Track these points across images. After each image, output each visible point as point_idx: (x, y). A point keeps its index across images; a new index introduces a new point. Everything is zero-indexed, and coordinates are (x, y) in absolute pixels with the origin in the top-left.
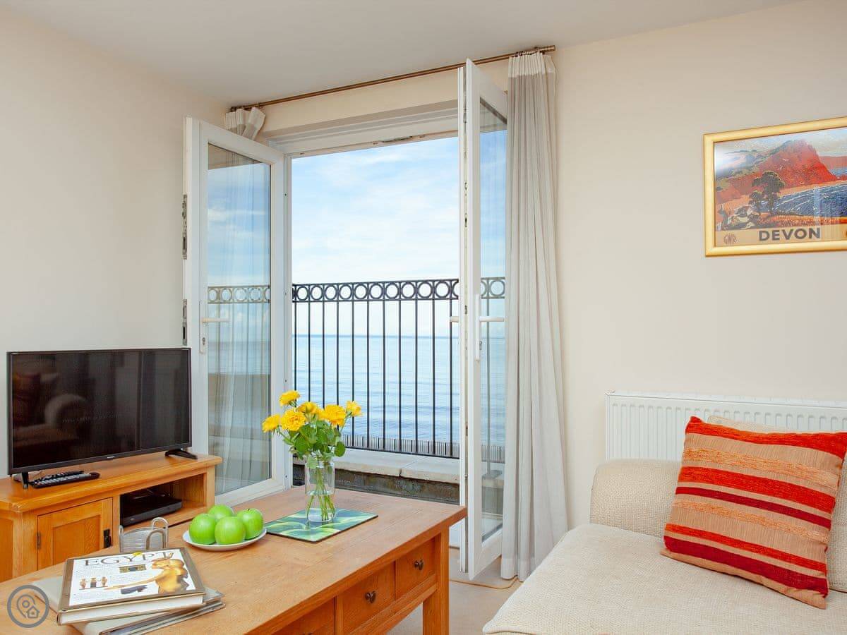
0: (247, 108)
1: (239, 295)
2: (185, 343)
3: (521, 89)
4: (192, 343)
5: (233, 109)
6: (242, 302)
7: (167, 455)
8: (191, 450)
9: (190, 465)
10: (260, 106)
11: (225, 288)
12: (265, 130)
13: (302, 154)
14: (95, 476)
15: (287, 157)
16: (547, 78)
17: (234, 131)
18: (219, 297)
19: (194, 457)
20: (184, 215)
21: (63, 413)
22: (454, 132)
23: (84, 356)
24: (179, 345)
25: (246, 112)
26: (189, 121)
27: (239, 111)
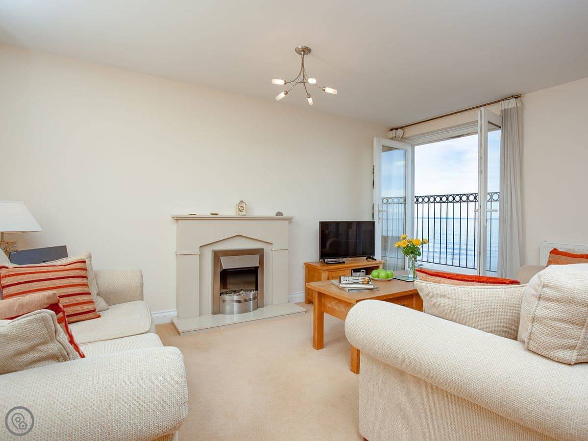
0: (397, 129)
1: (396, 201)
2: (373, 219)
3: (505, 114)
4: (376, 220)
5: (392, 130)
6: (396, 204)
7: (367, 258)
8: (375, 257)
9: (374, 262)
10: (402, 128)
11: (390, 198)
12: (404, 136)
13: (419, 144)
14: (344, 262)
15: (413, 146)
16: (517, 109)
17: (391, 139)
18: (387, 201)
19: (375, 260)
20: (373, 173)
21: (331, 245)
22: (476, 133)
23: (337, 224)
24: (372, 220)
25: (397, 131)
26: (375, 138)
27: (394, 131)
